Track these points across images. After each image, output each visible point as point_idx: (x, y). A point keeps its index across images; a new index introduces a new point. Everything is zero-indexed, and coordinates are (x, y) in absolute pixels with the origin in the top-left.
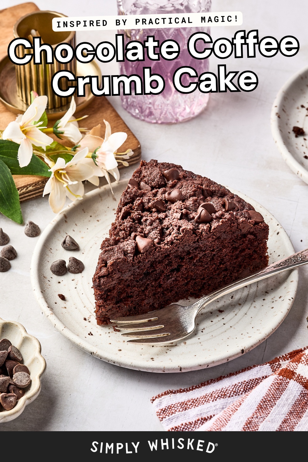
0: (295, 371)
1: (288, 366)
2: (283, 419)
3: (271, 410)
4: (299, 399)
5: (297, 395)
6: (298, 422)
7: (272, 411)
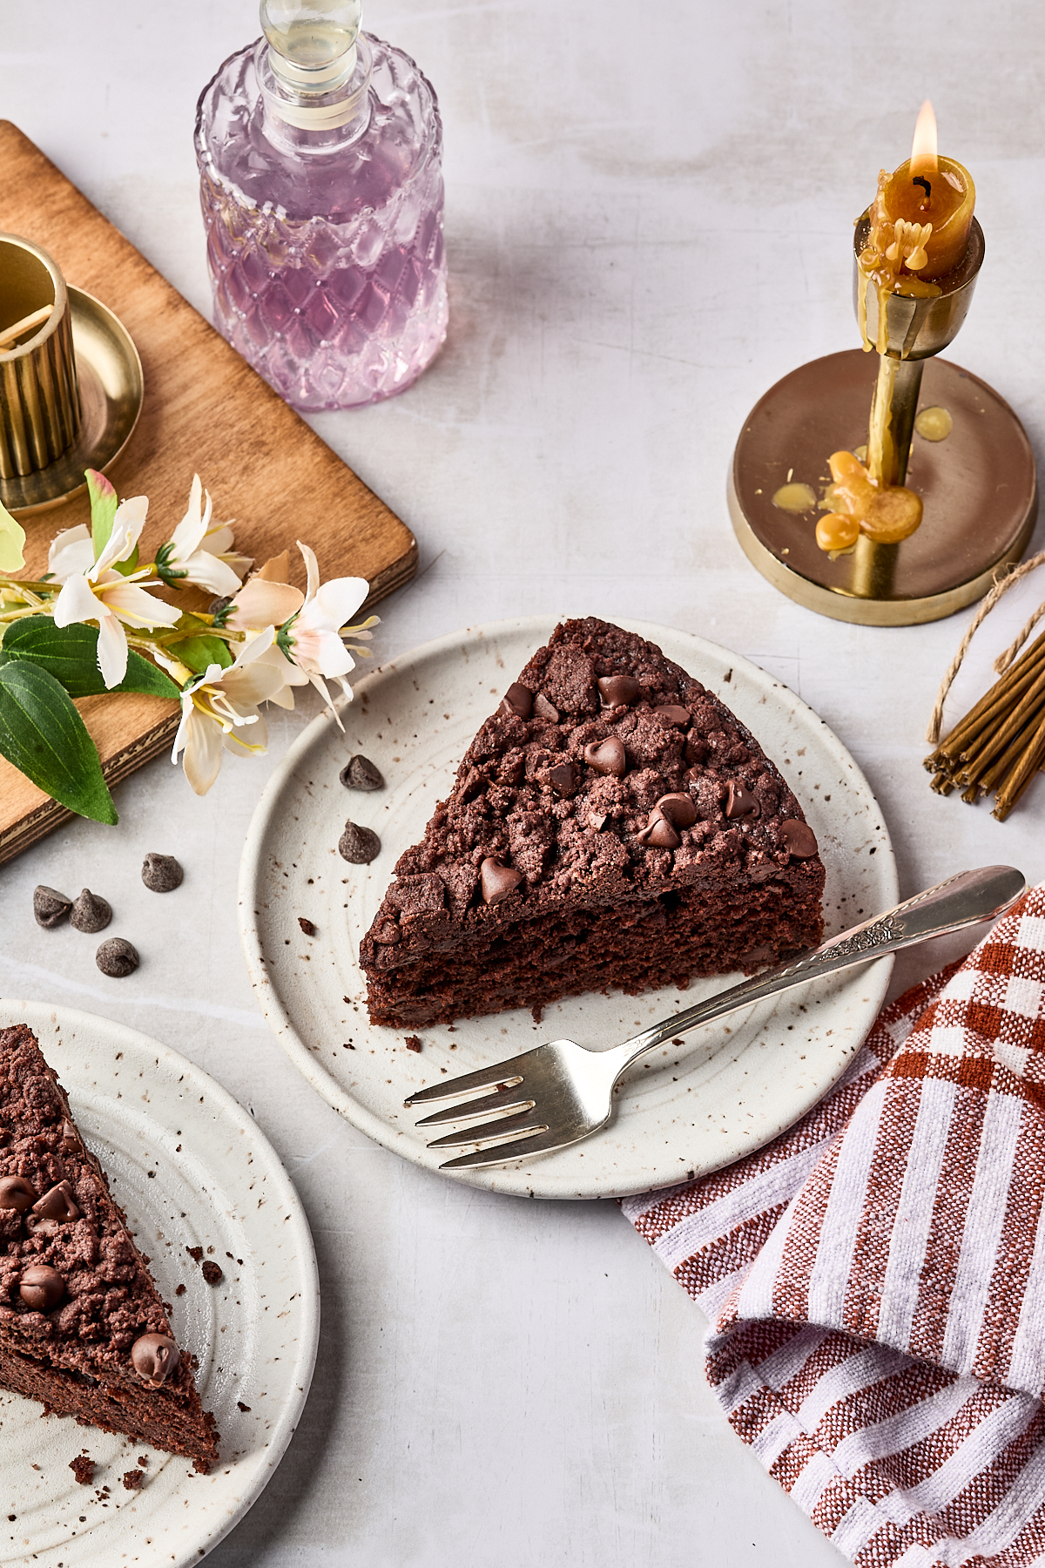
0: (926, 1050)
1: (910, 1046)
2: (934, 1199)
3: (901, 1183)
4: (957, 1120)
5: (949, 1112)
6: (968, 1196)
7: (903, 1187)
